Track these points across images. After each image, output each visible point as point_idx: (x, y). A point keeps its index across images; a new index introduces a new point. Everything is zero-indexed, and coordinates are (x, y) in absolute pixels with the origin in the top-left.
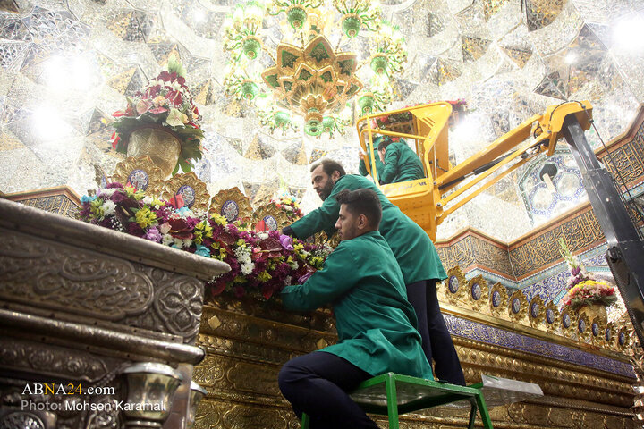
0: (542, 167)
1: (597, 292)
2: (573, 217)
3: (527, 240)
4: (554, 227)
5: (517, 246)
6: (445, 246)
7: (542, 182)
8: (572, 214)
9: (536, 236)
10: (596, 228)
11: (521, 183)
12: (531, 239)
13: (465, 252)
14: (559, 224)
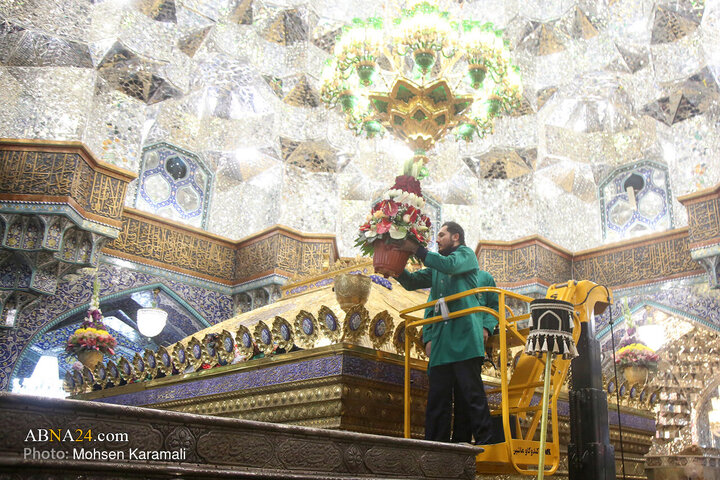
0: (629, 175)
1: (643, 358)
2: (647, 244)
3: (595, 255)
4: (625, 249)
5: (583, 258)
6: (508, 249)
7: (624, 193)
8: (646, 241)
9: (605, 253)
10: (666, 262)
11: (603, 187)
12: (599, 254)
13: (527, 262)
14: (631, 247)
